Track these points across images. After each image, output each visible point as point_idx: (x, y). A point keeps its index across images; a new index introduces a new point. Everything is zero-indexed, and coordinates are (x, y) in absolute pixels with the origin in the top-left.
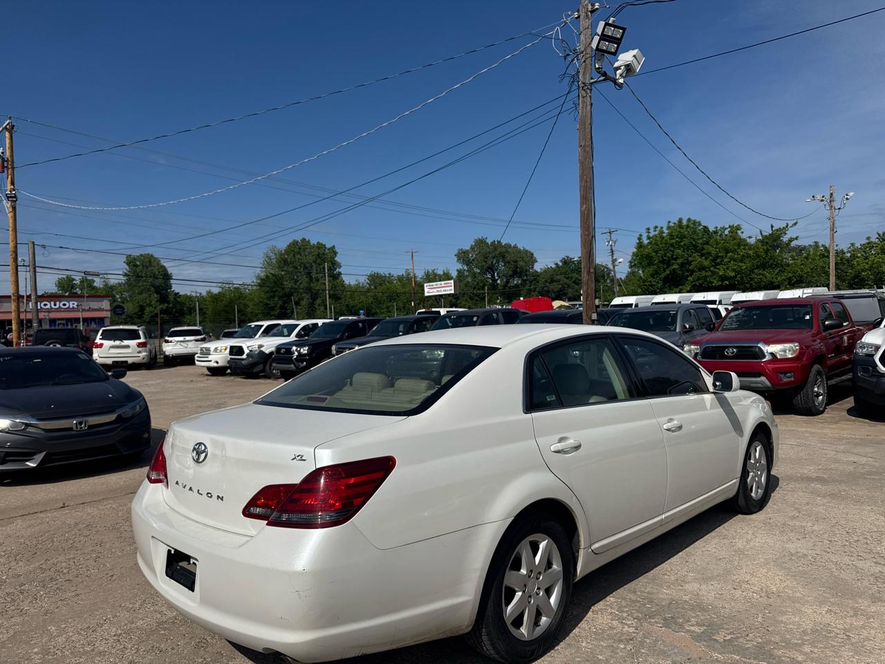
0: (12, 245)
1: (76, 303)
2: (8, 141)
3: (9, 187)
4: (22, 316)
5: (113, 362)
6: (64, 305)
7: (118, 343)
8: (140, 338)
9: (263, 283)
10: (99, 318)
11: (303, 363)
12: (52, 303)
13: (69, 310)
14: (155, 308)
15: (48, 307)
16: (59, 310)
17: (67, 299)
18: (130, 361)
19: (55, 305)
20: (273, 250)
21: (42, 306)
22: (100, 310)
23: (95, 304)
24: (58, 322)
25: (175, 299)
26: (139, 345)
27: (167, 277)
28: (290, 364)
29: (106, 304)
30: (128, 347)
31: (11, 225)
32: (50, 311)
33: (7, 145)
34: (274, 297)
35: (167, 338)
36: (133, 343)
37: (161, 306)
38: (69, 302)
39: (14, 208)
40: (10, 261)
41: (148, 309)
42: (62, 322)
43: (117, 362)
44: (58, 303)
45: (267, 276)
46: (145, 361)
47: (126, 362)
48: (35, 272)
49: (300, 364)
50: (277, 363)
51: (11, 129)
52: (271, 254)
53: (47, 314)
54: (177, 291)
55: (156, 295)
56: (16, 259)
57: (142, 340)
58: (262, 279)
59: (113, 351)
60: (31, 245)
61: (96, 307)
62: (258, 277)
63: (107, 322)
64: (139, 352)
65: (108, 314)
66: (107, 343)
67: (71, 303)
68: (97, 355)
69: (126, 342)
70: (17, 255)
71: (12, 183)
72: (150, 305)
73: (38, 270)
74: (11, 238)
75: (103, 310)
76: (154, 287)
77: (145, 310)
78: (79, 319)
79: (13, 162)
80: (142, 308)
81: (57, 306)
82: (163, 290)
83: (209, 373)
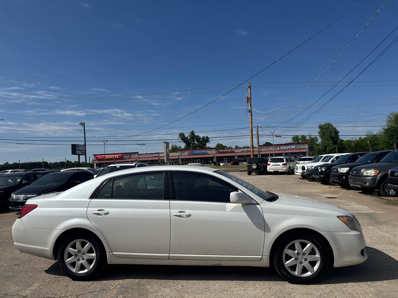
0: (251, 128)
1: (295, 146)
2: (249, 91)
3: (250, 107)
4: (255, 153)
5: (274, 171)
6: (290, 147)
7: (275, 163)
8: (284, 162)
9: (386, 131)
10: (304, 152)
11: (322, 175)
12: (286, 147)
13: (292, 149)
14: (331, 147)
15: (284, 148)
16: (288, 149)
17: (291, 145)
18: (280, 171)
19: (287, 147)
20: (392, 115)
21: (283, 148)
22: (304, 149)
23: (302, 147)
24: (288, 154)
25: (340, 142)
26: (283, 164)
27: (336, 132)
28: (317, 175)
29: (306, 146)
30: (279, 165)
31: (250, 121)
32: (285, 150)
33: (249, 93)
34: (392, 138)
35: (297, 162)
36: (281, 164)
37: (334, 146)
38: (292, 146)
39: (251, 115)
40: (250, 134)
41: (328, 148)
42: (290, 154)
43: (275, 171)
44: (288, 147)
45: (389, 128)
46: (286, 171)
47: (279, 171)
48: (258, 137)
49: (321, 175)
50: (315, 175)
51: (250, 87)
52: (391, 116)
53: (284, 151)
54: (341, 139)
55: (331, 141)
56: (252, 133)
57: (285, 163)
58: (385, 130)
59: (273, 167)
60: (257, 127)
61: (303, 148)
62: (384, 129)
63: (307, 154)
64: (283, 167)
65: (308, 150)
66: (272, 164)
67: (293, 146)
68: (268, 167)
69: (279, 163)
70: (252, 131)
71: (251, 106)
72: (329, 146)
73: (259, 136)
74: (250, 125)
75: (305, 149)
76: (331, 138)
77: (327, 148)
78: (269, 154)
79: (251, 98)
80: (325, 147)
81: (288, 148)
82: (335, 139)
83: (301, 178)
